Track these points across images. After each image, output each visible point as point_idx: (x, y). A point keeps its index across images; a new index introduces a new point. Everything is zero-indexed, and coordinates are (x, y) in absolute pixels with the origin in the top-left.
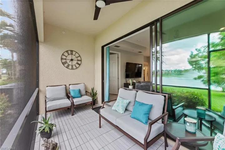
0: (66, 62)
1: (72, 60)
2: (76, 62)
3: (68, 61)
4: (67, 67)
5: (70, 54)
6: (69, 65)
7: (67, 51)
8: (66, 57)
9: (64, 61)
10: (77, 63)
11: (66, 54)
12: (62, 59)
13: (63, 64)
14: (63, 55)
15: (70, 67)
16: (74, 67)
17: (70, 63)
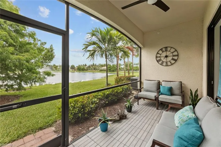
0: (160, 60)
1: (166, 57)
2: (171, 58)
3: (162, 59)
4: (162, 64)
5: (164, 51)
6: (163, 62)
7: (161, 49)
8: (160, 54)
9: (158, 59)
10: (173, 59)
11: (160, 52)
12: (157, 57)
13: (158, 61)
14: (158, 53)
15: (165, 64)
16: (169, 64)
17: (165, 60)
